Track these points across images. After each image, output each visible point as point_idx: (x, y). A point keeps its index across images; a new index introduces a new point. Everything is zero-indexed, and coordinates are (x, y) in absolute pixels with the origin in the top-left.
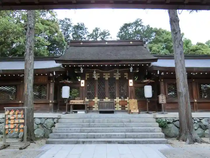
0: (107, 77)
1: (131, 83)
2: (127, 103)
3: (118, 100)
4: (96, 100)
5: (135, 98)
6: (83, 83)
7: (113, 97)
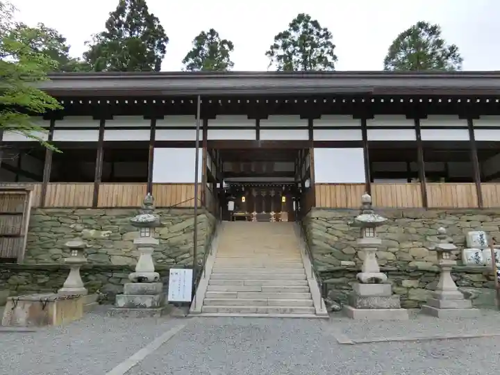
0: (264, 194)
1: (284, 199)
2: (280, 216)
3: (272, 213)
4: (255, 213)
5: (286, 211)
6: (244, 200)
7: (268, 211)
